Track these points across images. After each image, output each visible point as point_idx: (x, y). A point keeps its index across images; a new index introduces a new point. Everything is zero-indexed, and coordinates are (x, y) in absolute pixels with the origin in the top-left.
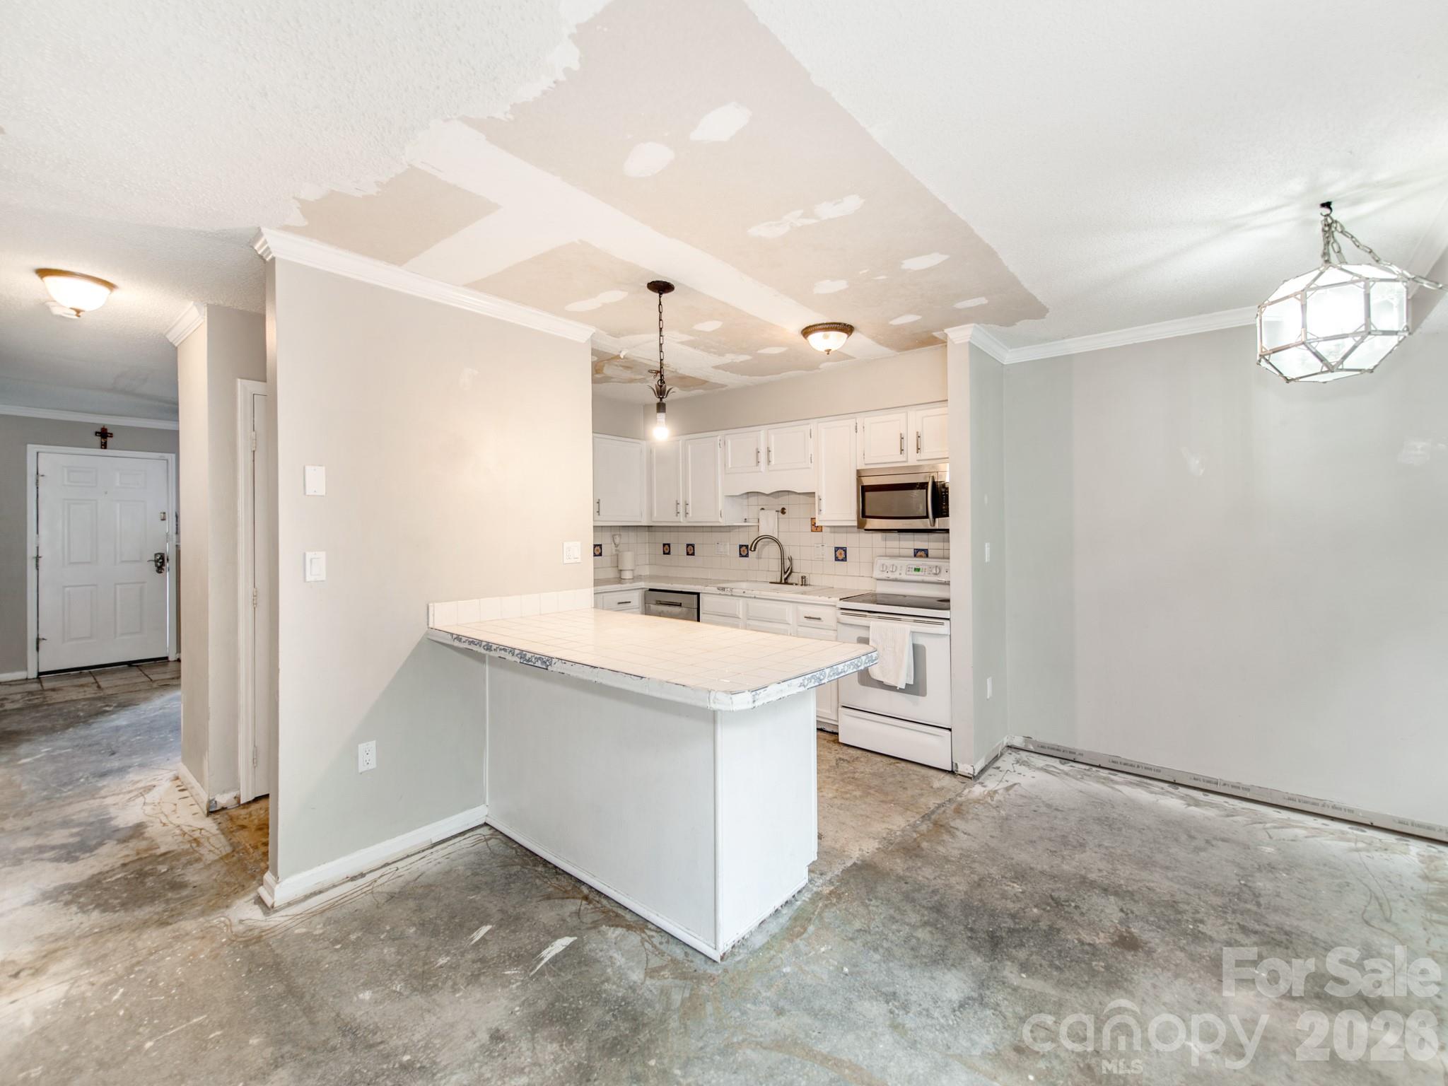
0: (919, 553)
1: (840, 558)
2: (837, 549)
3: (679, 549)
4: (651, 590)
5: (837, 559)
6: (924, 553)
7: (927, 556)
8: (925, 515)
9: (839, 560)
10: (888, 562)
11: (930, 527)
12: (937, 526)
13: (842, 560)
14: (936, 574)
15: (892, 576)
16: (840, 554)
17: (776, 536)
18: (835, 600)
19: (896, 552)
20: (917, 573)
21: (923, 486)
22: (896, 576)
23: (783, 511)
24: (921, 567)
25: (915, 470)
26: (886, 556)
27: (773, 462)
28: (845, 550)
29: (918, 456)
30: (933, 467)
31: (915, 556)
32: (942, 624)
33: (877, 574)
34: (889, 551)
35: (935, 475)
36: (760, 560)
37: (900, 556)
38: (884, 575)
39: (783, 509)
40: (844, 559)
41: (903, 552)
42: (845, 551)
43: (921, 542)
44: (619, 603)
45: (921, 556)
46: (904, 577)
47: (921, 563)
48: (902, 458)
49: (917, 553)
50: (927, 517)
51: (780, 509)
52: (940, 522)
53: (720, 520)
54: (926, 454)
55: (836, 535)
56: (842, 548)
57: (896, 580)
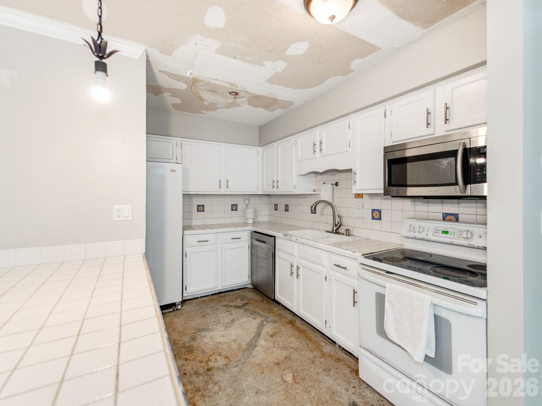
0: (448, 217)
1: (376, 217)
2: (373, 211)
3: (281, 208)
4: (255, 232)
5: (373, 218)
6: (456, 218)
7: (457, 220)
8: (454, 181)
9: (375, 219)
10: (416, 223)
11: (459, 194)
12: (468, 193)
13: (378, 219)
14: (467, 238)
15: (419, 236)
16: (376, 215)
17: (330, 201)
18: (358, 255)
19: (425, 215)
20: (445, 235)
21: (453, 154)
22: (423, 235)
23: (337, 184)
24: (449, 230)
25: (444, 140)
26: (415, 218)
27: (324, 150)
28: (380, 211)
29: (447, 127)
30: (465, 133)
31: (444, 219)
32: (475, 304)
33: (405, 232)
34: (418, 214)
35: (467, 141)
36: (323, 216)
37: (428, 219)
38: (412, 234)
39: (337, 183)
40: (380, 219)
41: (432, 215)
42: (380, 213)
43: (450, 208)
44: (232, 239)
45: (450, 220)
46: (431, 237)
47: (450, 226)
48: (428, 131)
49: (446, 217)
50: (456, 184)
51: (335, 183)
52: (472, 189)
53: (294, 190)
54: (454, 123)
55: (373, 200)
56: (377, 210)
57: (423, 239)
